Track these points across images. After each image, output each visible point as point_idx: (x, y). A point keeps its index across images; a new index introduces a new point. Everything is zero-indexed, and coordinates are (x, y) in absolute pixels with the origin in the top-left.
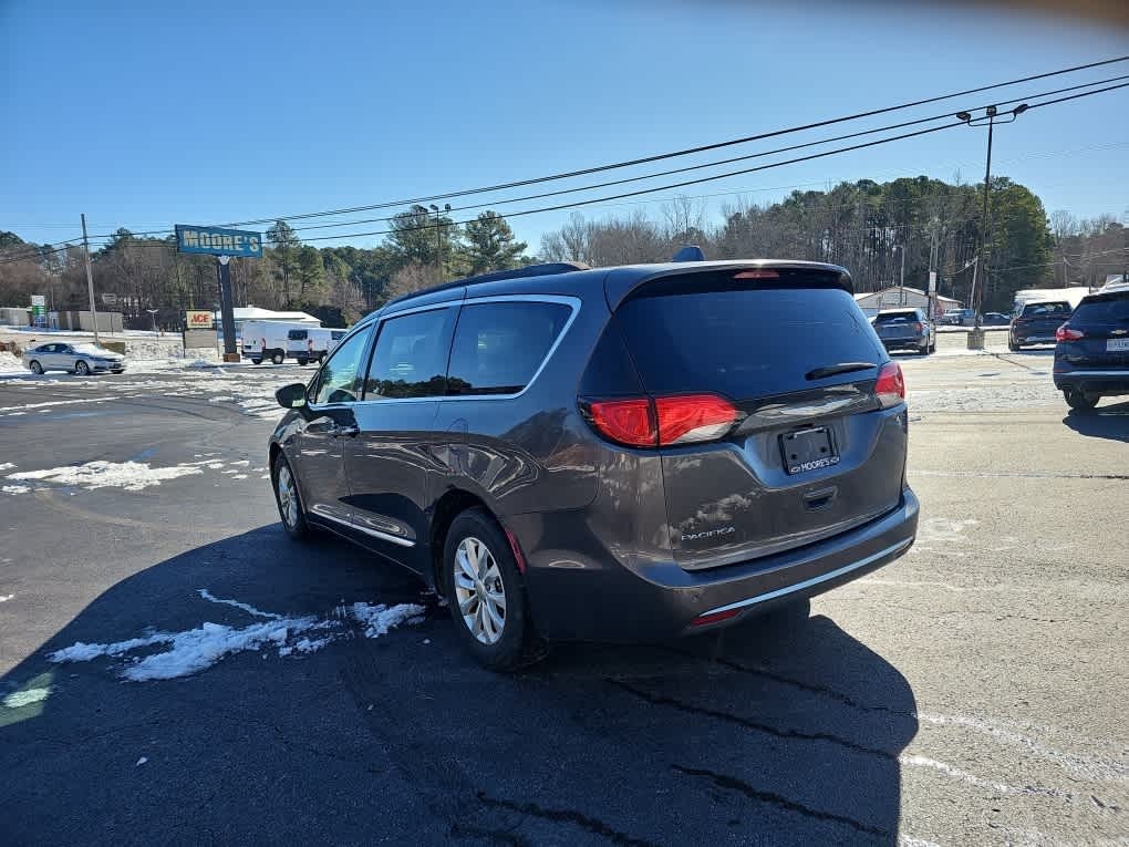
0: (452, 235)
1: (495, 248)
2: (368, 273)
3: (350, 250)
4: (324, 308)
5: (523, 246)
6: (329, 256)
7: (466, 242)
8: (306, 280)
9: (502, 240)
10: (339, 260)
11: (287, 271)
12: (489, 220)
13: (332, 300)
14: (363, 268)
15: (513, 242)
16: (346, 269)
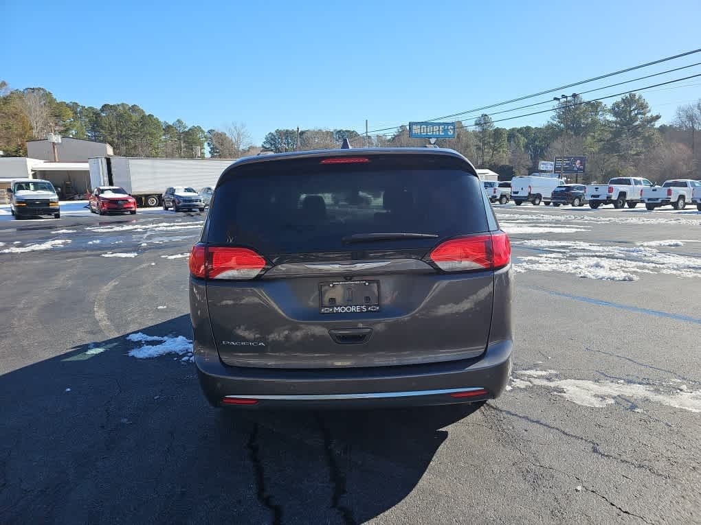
0: (600, 113)
1: (633, 119)
2: (537, 143)
3: (528, 128)
4: (503, 167)
5: (658, 117)
6: (512, 134)
7: (610, 118)
8: (494, 149)
9: (640, 114)
10: (520, 135)
11: (484, 144)
12: (630, 100)
13: (510, 162)
14: (535, 140)
15: (649, 115)
16: (523, 140)
